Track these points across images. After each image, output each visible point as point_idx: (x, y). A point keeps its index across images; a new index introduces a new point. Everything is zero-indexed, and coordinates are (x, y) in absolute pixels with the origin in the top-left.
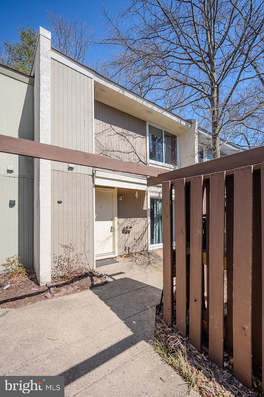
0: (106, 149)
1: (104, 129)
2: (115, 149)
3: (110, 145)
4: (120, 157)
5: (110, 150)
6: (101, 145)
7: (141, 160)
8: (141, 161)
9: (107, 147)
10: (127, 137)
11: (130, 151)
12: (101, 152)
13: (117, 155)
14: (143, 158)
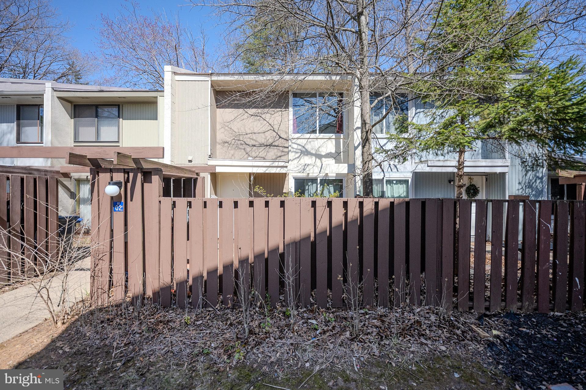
0: (238, 134)
1: (236, 115)
2: (248, 132)
3: (242, 129)
4: (254, 138)
5: (243, 134)
6: (233, 131)
7: (282, 136)
8: (281, 138)
9: (240, 131)
10: (263, 116)
11: (267, 130)
12: (234, 138)
13: (251, 137)
14: (284, 133)
